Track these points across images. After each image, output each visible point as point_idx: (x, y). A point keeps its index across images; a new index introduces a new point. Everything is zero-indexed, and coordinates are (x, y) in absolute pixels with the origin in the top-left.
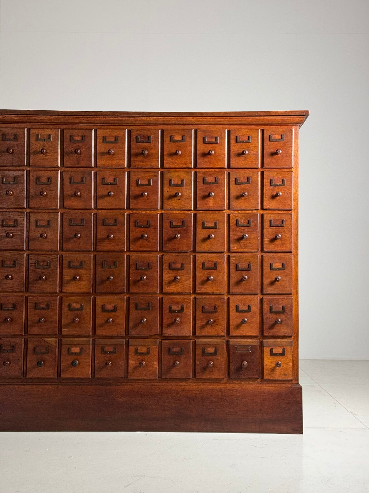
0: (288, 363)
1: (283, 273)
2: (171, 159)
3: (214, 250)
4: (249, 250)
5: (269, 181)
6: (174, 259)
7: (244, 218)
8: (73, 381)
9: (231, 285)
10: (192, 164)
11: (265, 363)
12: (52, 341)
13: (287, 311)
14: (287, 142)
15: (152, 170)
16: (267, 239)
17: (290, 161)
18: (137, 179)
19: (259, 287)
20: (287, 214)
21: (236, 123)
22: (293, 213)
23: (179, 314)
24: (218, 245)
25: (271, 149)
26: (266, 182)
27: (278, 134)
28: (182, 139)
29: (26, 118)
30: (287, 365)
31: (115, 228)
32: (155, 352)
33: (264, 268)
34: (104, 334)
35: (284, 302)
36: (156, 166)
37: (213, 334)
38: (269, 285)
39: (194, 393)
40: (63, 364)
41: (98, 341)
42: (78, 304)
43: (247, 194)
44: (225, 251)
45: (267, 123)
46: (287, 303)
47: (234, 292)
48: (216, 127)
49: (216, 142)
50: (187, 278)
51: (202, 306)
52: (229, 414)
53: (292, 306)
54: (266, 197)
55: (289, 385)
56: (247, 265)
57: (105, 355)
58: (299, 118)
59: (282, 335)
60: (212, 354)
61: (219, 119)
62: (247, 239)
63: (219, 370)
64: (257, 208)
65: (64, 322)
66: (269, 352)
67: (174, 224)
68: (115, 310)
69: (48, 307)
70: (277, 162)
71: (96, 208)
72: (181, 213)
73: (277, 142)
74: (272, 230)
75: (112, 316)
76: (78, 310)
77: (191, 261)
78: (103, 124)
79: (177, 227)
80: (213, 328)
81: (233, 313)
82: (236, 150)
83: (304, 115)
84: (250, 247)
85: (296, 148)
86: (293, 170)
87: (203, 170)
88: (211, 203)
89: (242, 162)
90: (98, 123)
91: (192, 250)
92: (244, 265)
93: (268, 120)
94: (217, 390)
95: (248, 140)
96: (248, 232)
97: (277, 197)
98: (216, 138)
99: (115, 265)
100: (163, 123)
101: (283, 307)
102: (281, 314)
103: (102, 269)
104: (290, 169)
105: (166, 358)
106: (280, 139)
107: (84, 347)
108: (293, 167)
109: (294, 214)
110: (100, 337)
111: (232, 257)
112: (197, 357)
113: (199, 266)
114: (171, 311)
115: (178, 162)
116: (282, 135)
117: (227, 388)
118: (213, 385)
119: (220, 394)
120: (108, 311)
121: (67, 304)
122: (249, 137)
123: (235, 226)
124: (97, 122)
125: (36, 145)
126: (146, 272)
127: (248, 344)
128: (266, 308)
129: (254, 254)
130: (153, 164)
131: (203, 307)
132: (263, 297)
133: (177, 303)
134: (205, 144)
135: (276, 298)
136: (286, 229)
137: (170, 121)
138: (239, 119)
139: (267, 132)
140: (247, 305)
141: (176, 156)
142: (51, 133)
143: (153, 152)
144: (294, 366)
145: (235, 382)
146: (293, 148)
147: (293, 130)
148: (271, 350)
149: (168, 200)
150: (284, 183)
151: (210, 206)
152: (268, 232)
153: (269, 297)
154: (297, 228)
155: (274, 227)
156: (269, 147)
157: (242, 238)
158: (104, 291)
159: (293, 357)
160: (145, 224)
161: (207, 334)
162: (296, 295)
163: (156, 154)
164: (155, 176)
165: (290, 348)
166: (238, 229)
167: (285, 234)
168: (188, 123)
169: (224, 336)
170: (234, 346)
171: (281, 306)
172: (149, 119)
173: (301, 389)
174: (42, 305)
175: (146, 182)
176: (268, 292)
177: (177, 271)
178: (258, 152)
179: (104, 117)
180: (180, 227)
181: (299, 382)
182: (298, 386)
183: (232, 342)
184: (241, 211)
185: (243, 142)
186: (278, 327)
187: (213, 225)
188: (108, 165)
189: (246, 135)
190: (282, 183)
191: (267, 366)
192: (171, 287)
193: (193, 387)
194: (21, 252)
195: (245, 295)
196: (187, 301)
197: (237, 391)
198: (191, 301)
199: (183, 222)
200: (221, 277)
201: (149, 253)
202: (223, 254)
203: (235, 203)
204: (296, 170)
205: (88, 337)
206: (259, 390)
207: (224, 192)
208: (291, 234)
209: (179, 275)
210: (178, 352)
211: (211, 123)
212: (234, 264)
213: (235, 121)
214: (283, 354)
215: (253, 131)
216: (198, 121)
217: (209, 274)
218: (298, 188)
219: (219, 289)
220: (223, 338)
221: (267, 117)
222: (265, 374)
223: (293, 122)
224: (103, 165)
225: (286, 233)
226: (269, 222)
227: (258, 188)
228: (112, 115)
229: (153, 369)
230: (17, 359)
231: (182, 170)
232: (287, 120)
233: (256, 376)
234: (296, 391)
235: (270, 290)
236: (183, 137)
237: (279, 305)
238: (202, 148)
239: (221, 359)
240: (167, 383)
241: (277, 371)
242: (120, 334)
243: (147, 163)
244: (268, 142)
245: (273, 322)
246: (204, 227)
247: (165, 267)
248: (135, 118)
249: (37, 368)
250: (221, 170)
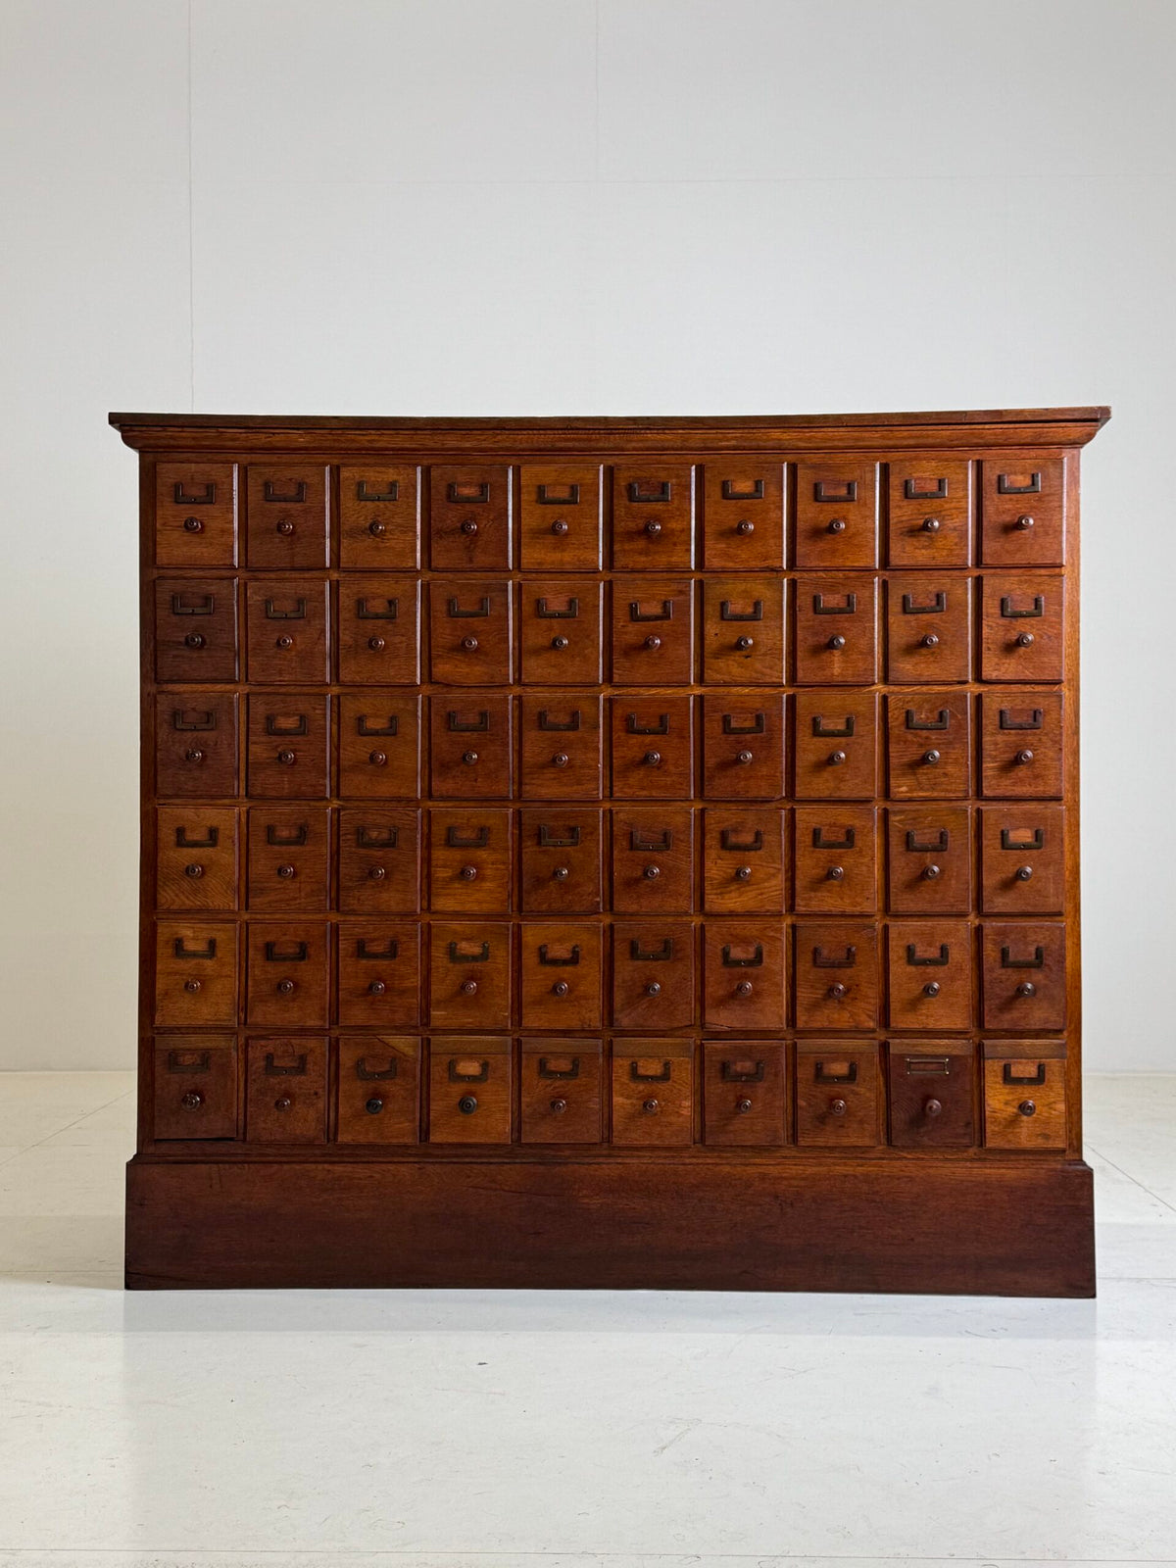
0: (1053, 1106)
1: (1038, 856)
2: (724, 546)
3: (844, 794)
4: (943, 794)
5: (997, 603)
6: (734, 820)
7: (927, 706)
8: (463, 1152)
9: (891, 890)
10: (782, 558)
11: (989, 1105)
12: (405, 1044)
13: (1048, 960)
14: (1048, 495)
15: (674, 575)
16: (992, 765)
17: (1056, 547)
18: (632, 601)
19: (971, 895)
20: (1050, 694)
21: (905, 443)
22: (1065, 691)
23: (750, 970)
24: (856, 781)
25: (1004, 516)
26: (990, 606)
27: (1022, 474)
28: (757, 491)
29: (330, 437)
30: (1051, 1108)
31: (571, 735)
32: (684, 1072)
33: (985, 842)
34: (546, 1025)
35: (1041, 937)
36: (682, 566)
37: (845, 1026)
38: (999, 891)
39: (796, 1187)
40: (436, 1107)
41: (529, 1044)
42: (472, 944)
43: (935, 639)
44: (876, 796)
45: (992, 441)
46: (1048, 939)
47: (900, 909)
48: (849, 455)
49: (849, 499)
50: (772, 871)
51: (812, 948)
52: (890, 1244)
53: (1063, 947)
54: (990, 646)
55: (1057, 1165)
56: (938, 835)
57: (549, 1082)
58: (1081, 429)
59: (1037, 1027)
60: (840, 1079)
61: (856, 434)
62: (935, 765)
63: (861, 1122)
64: (964, 679)
65: (438, 991)
66: (1000, 1074)
67: (734, 724)
68: (574, 959)
69: (392, 952)
70: (1019, 550)
71: (518, 681)
72: (752, 693)
73: (1019, 496)
74: (1006, 738)
75: (565, 976)
76: (475, 958)
77: (780, 825)
78: (540, 450)
79: (742, 731)
80: (845, 1009)
81: (899, 968)
82: (904, 518)
83: (1096, 418)
84: (944, 786)
85: (1073, 511)
86: (1064, 571)
87: (814, 574)
88: (837, 666)
89: (923, 551)
90: (523, 450)
91: (784, 795)
92: (928, 836)
93: (995, 434)
94: (855, 1176)
95: (940, 490)
96: (939, 744)
97: (1020, 646)
98: (850, 487)
99: (572, 838)
100: (702, 445)
101: (1037, 949)
102: (1033, 970)
103: (535, 849)
104: (1057, 570)
105: (715, 1088)
106: (1027, 487)
107: (491, 1061)
108: (1064, 563)
109: (1067, 694)
110: (534, 1033)
111: (896, 813)
112: (800, 1088)
113: (803, 838)
114: (727, 960)
115: (745, 555)
116: (1033, 476)
117: (884, 1171)
118: (845, 1164)
119: (865, 1188)
120: (555, 962)
121: (443, 944)
122: (941, 482)
123: (903, 728)
124: (521, 446)
125: (355, 510)
126: (658, 857)
127: (941, 1051)
128: (990, 952)
129: (954, 804)
130: (673, 559)
131: (816, 952)
132: (983, 924)
133: (745, 941)
134: (818, 504)
135: (1016, 927)
136: (1046, 734)
137: (720, 440)
138: (916, 431)
139: (991, 467)
140: (937, 944)
141: (739, 536)
142: (395, 477)
143: (674, 525)
144: (1069, 1112)
145: (905, 1155)
146: (1065, 510)
147: (1065, 460)
148: (1006, 1070)
149: (718, 658)
150: (1041, 608)
151: (833, 675)
152: (996, 744)
153: (999, 924)
154: (1076, 732)
155: (1013, 732)
156: (997, 509)
157: (924, 760)
158: (544, 907)
159: (1067, 1087)
160: (655, 724)
161: (826, 1024)
162: (1075, 917)
163: (683, 531)
164: (681, 592)
165: (1058, 1064)
166: (910, 737)
167: (1043, 750)
168: (770, 444)
169: (873, 1031)
170: (902, 1057)
171: (1032, 949)
172: (662, 437)
173: (1088, 1174)
174: (377, 946)
175: (657, 610)
176: (996, 910)
177: (742, 852)
178: (967, 524)
179: (541, 432)
180: (749, 731)
181: (1085, 1158)
182: (1081, 1168)
183: (897, 1046)
184: (919, 687)
185: (925, 496)
186: (1025, 1006)
187: (842, 727)
188: (553, 563)
189: (932, 477)
190: (1033, 607)
191: (994, 1112)
192: (727, 896)
193: (792, 1169)
194: (317, 804)
195: (932, 919)
196: (772, 934)
197: (911, 1179)
198: (782, 933)
199: (758, 718)
200: (864, 868)
201: (664, 803)
202: (869, 806)
203: (902, 666)
204: (1073, 571)
205: (502, 1032)
206: (973, 1179)
207: (873, 634)
208: (1061, 749)
209: (749, 865)
210: (747, 1075)
211: (836, 443)
212: (899, 832)
213: (904, 438)
214: (1039, 1079)
215: (952, 464)
216: (800, 440)
217: (831, 861)
218: (1078, 621)
219: (859, 900)
220: (871, 1036)
221: (993, 426)
222: (988, 1134)
223: (1063, 439)
224: (539, 564)
225: (1045, 748)
226: (997, 718)
227: (967, 622)
228: (561, 427)
229: (681, 1119)
230: (312, 1091)
231: (756, 574)
232: (1047, 432)
233: (966, 1141)
234: (1077, 1181)
235: (1001, 903)
236: (757, 484)
237: (1027, 944)
238: (809, 515)
239: (868, 1094)
240: (718, 1157)
241: (1022, 1125)
242: (589, 1025)
243: (657, 557)
244: (996, 496)
245: (1011, 993)
246: (816, 731)
247: (712, 841)
248: (624, 433)
249: (365, 1118)
250: (863, 573)
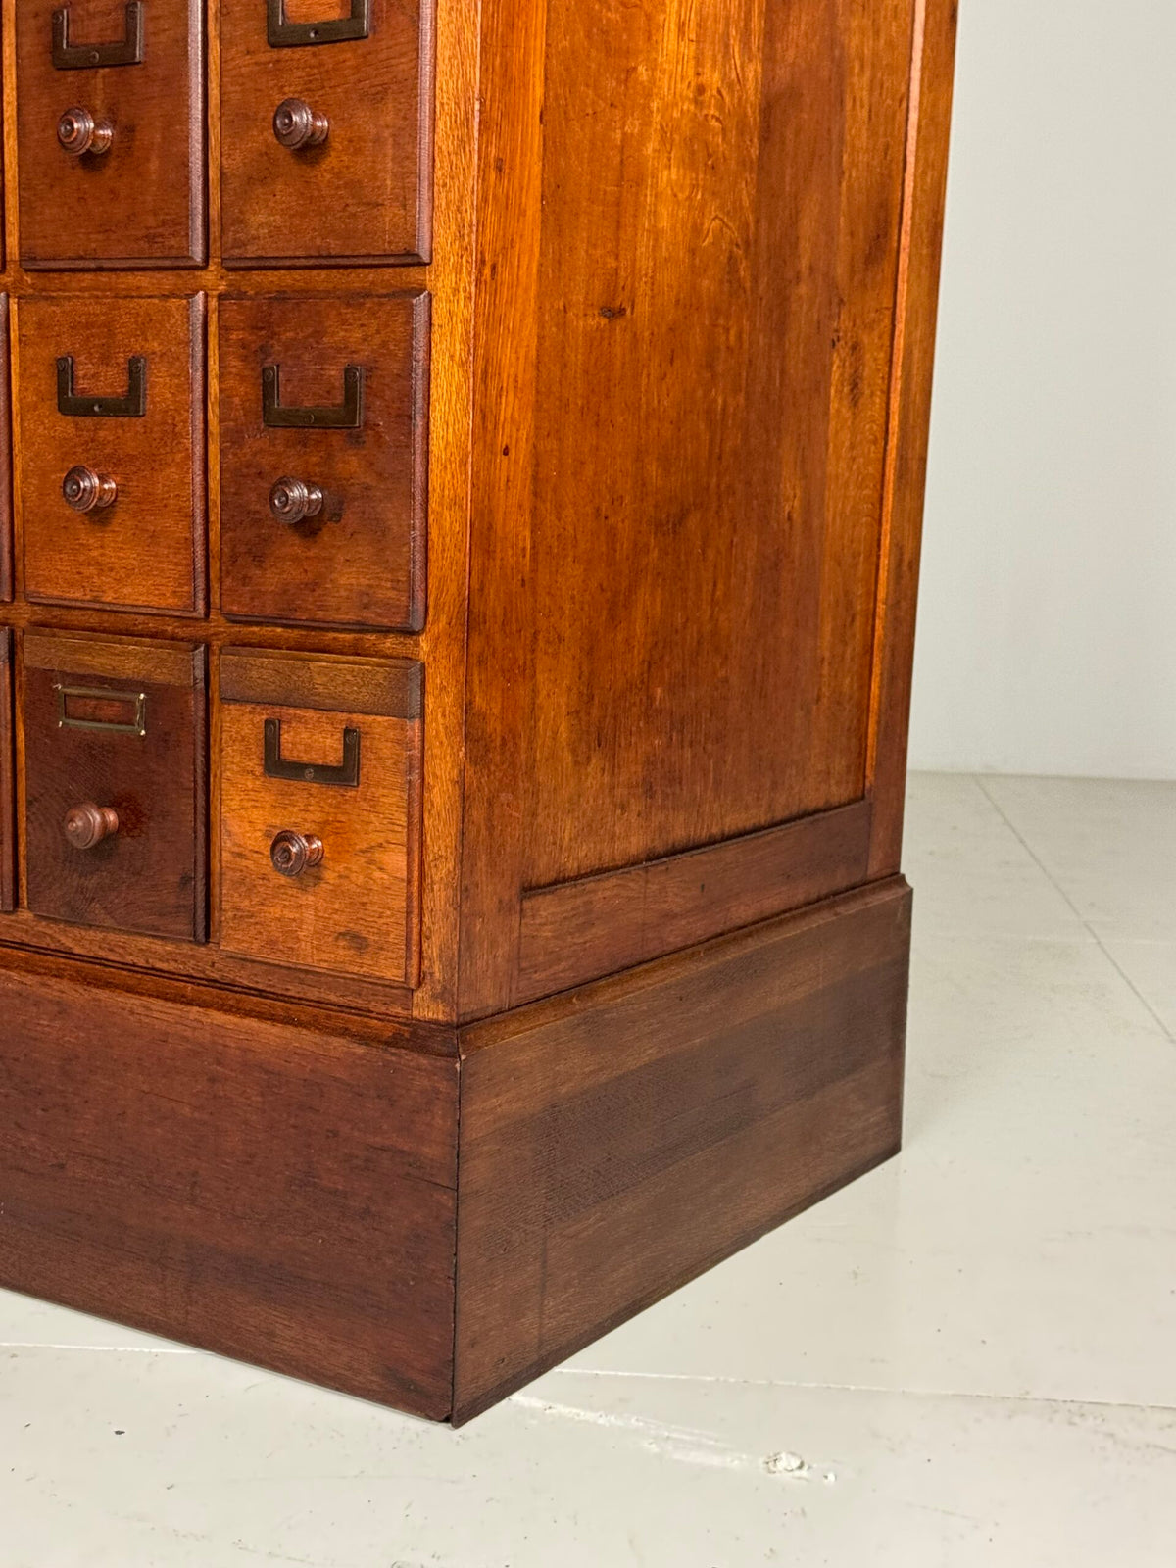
0: (376, 855)
1: (357, 68)
11: (230, 834)
13: (374, 411)
30: (372, 862)
35: (358, 335)
38: (258, 189)
46: (377, 340)
47: (41, 253)
56: (118, 15)
59: (339, 617)
66: (257, 750)
81: (35, 423)
92: (99, 21)
101: (347, 370)
102: (335, 438)
127: (130, 670)
128: (236, 382)
140: (122, 355)
148: (271, 736)
165: (388, 733)
170: (45, 678)
171: (334, 372)
176: (252, 251)
183: (38, 646)
186: (314, 551)
191: (240, 855)
195: (108, 280)
206: (188, 1033)
212: (37, 15)
214: (343, 774)
222: (227, 915)
233: (176, 925)
237: (322, 358)
